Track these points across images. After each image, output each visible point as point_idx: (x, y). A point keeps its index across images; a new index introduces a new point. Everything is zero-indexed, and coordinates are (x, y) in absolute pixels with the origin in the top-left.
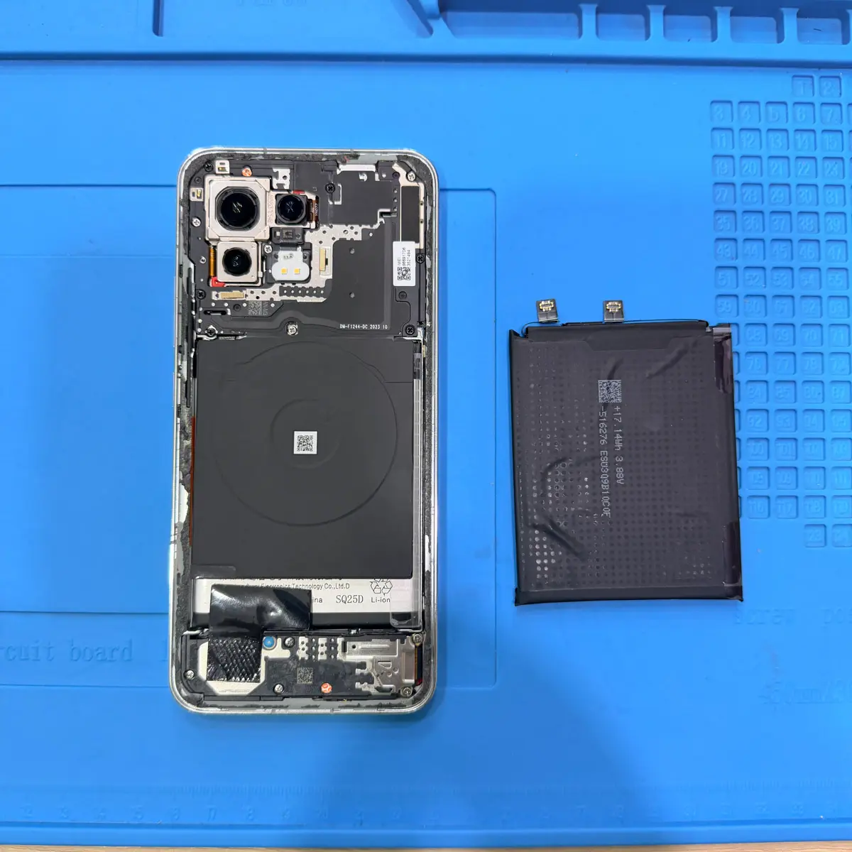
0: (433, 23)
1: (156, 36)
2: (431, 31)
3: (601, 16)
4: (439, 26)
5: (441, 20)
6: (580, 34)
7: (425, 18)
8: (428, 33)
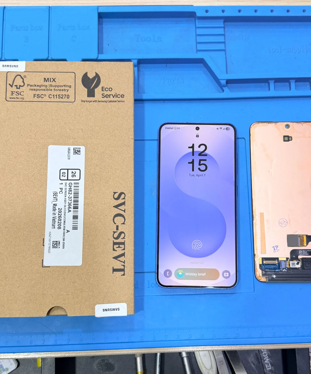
0: (224, 88)
2: (223, 91)
3: (276, 83)
4: (226, 89)
6: (269, 90)
7: (221, 87)
8: (222, 91)
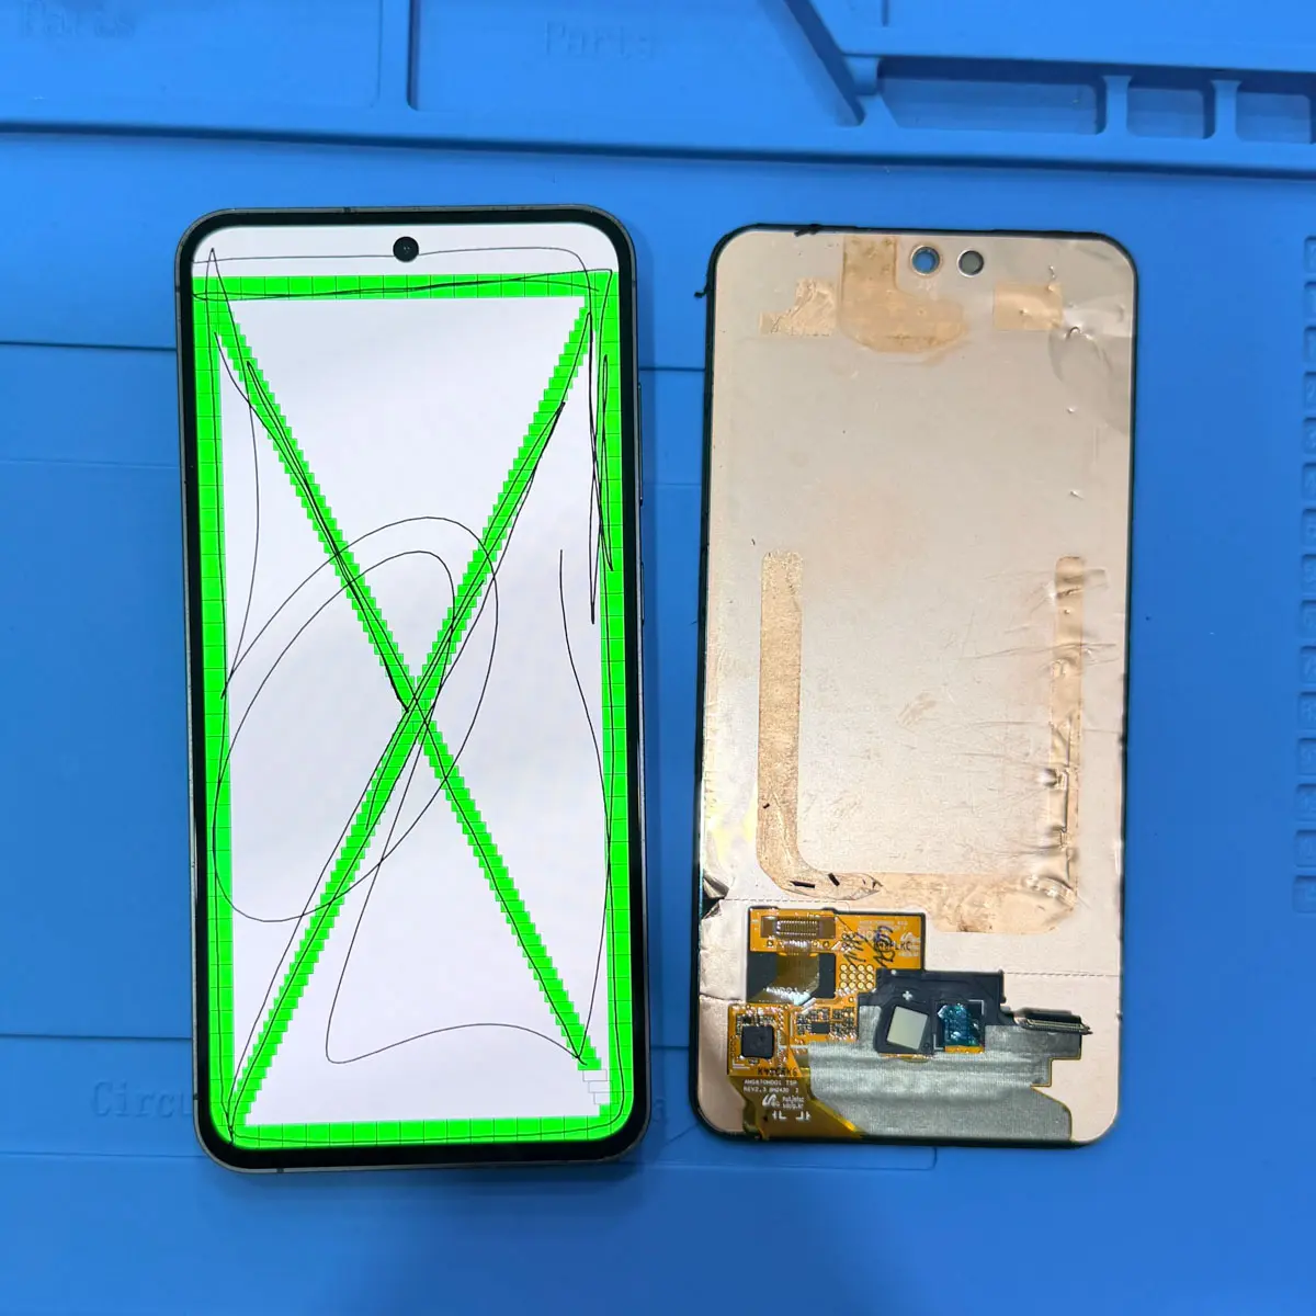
1: (413, 111)
5: (879, 100)
